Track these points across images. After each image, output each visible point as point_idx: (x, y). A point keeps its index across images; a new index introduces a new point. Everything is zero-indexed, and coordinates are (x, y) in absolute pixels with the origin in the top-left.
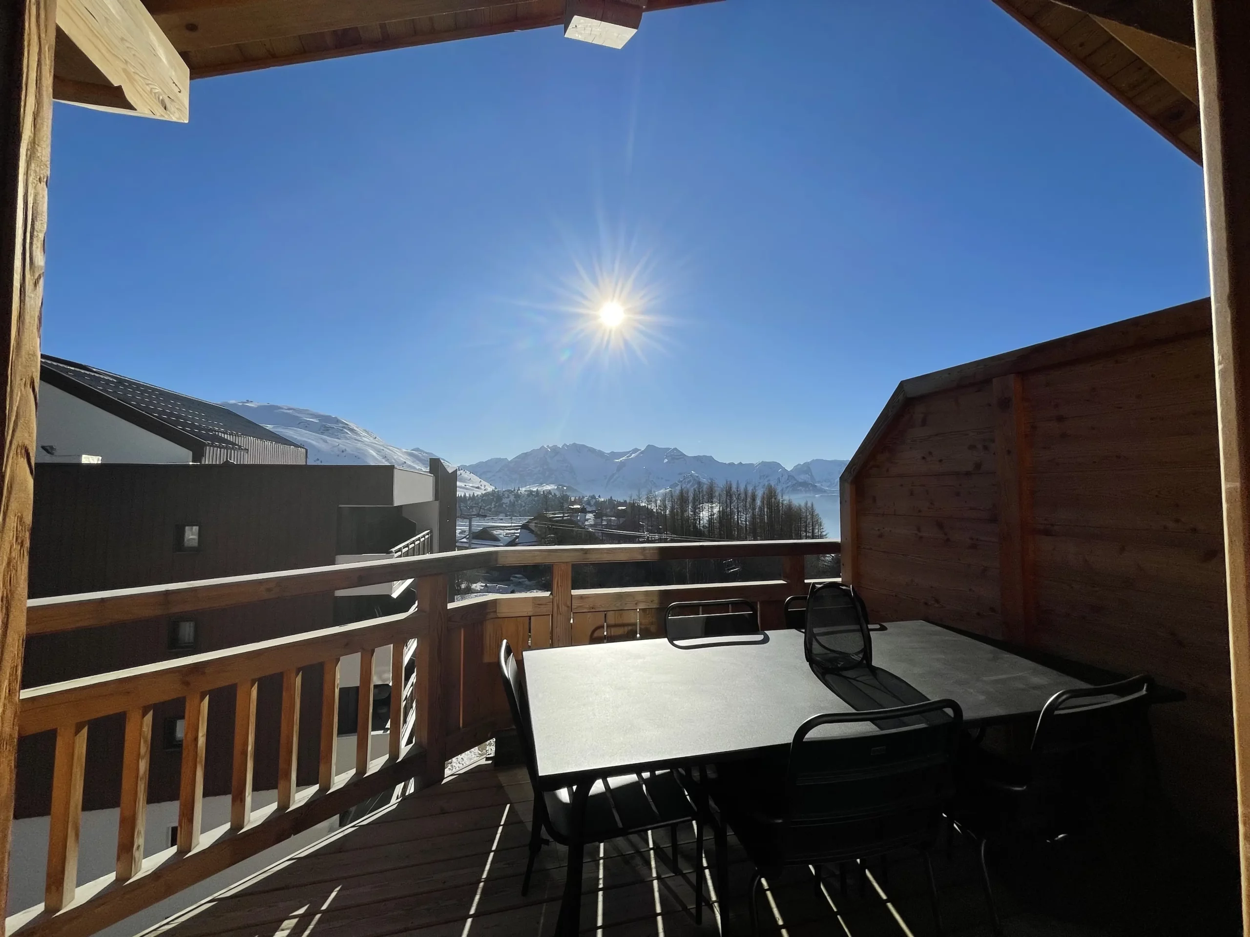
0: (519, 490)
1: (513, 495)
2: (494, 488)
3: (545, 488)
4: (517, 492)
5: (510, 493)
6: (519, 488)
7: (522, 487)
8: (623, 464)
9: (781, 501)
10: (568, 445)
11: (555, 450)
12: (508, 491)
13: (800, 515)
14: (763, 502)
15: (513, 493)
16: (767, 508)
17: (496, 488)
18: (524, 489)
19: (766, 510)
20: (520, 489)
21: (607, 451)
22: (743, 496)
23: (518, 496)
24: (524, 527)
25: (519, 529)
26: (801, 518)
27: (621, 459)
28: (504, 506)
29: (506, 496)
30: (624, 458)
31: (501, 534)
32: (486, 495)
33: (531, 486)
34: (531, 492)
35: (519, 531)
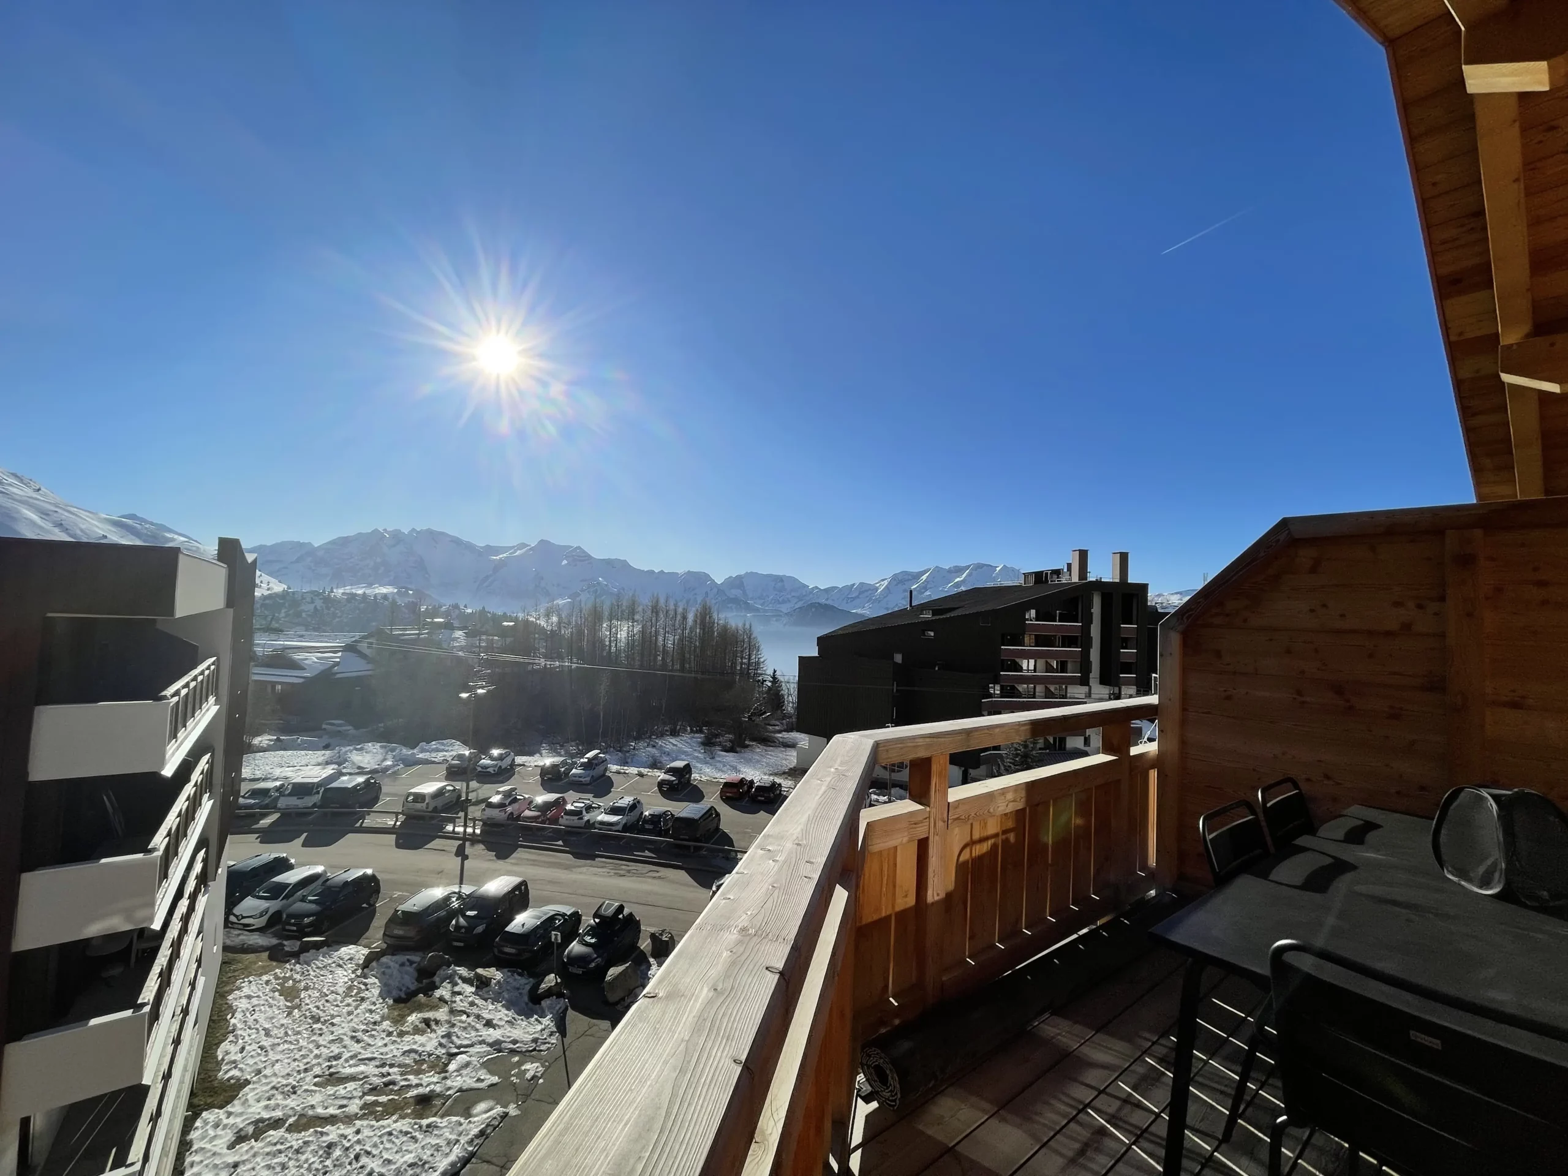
0: (333, 592)
1: (321, 599)
2: (286, 587)
3: (377, 591)
4: (329, 595)
5: (316, 596)
6: (332, 589)
7: (337, 588)
8: (503, 563)
9: (716, 621)
10: (418, 530)
11: (397, 537)
12: (312, 592)
13: (737, 638)
14: (695, 621)
15: (321, 597)
16: (700, 629)
17: (289, 588)
18: (341, 591)
19: (698, 631)
20: (335, 591)
21: (480, 543)
22: (672, 613)
23: (328, 601)
24: (350, 648)
25: (339, 651)
26: (737, 642)
27: (501, 556)
28: (304, 615)
29: (308, 600)
30: (505, 555)
31: (307, 659)
32: (270, 597)
33: (353, 587)
34: (353, 596)
35: (339, 654)
